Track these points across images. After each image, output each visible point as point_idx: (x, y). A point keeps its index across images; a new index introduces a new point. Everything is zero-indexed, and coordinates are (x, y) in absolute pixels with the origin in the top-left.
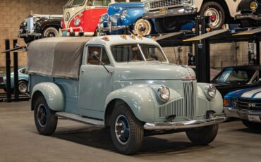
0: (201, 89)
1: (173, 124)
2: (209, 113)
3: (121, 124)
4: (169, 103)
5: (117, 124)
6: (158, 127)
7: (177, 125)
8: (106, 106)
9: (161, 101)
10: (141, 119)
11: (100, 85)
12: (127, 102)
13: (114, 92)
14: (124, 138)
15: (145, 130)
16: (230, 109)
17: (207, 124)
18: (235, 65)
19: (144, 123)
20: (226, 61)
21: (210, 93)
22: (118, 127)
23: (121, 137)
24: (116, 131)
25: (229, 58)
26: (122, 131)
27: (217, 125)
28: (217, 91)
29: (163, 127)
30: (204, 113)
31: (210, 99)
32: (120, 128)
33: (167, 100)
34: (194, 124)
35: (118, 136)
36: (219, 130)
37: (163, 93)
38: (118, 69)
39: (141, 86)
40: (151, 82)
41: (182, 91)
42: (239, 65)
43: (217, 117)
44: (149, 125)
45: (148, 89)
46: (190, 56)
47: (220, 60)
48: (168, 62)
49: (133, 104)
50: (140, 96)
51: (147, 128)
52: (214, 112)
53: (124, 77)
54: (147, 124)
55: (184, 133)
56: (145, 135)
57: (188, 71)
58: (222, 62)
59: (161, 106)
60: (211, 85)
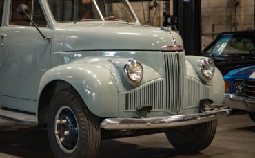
0: (191, 65)
1: (149, 121)
2: (204, 103)
3: (64, 121)
4: (141, 87)
5: (58, 121)
6: (125, 126)
7: (154, 122)
8: (40, 92)
9: (128, 84)
10: (97, 113)
11: (30, 58)
12: (74, 86)
13: (52, 70)
14: (70, 143)
15: (103, 130)
16: (231, 96)
17: (200, 120)
18: (234, 30)
19: (102, 119)
20: (220, 24)
21: (206, 72)
22: (60, 125)
23: (65, 141)
24: (56, 132)
25: (225, 19)
26: (66, 133)
27: (215, 121)
28: (216, 69)
29: (132, 126)
30: (196, 104)
31: (205, 80)
32: (62, 127)
33: (137, 83)
34: (180, 121)
35: (60, 140)
36: (218, 129)
37: (132, 72)
38: (60, 33)
39: (96, 60)
40: (112, 54)
41: (162, 69)
42: (239, 29)
43: (216, 110)
44: (109, 123)
45: (108, 65)
46: (166, 16)
47: (211, 22)
48: (138, 22)
49: (84, 88)
50: (95, 76)
51: (106, 128)
52: (211, 101)
53: (68, 46)
54: (108, 120)
55: (163, 134)
56: (102, 138)
57: (171, 38)
58: (213, 25)
59: (128, 92)
60: (207, 59)
